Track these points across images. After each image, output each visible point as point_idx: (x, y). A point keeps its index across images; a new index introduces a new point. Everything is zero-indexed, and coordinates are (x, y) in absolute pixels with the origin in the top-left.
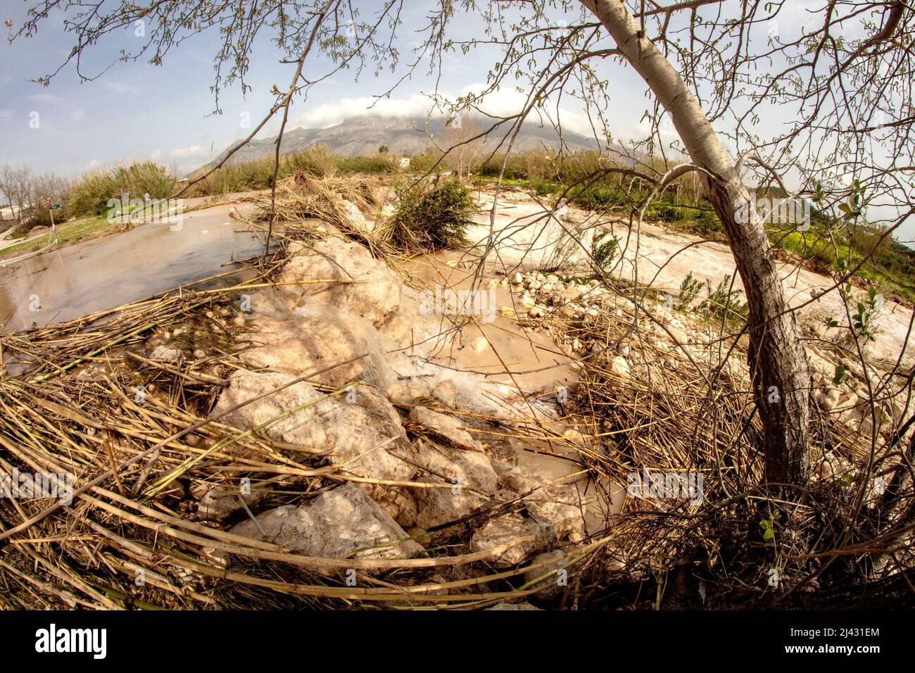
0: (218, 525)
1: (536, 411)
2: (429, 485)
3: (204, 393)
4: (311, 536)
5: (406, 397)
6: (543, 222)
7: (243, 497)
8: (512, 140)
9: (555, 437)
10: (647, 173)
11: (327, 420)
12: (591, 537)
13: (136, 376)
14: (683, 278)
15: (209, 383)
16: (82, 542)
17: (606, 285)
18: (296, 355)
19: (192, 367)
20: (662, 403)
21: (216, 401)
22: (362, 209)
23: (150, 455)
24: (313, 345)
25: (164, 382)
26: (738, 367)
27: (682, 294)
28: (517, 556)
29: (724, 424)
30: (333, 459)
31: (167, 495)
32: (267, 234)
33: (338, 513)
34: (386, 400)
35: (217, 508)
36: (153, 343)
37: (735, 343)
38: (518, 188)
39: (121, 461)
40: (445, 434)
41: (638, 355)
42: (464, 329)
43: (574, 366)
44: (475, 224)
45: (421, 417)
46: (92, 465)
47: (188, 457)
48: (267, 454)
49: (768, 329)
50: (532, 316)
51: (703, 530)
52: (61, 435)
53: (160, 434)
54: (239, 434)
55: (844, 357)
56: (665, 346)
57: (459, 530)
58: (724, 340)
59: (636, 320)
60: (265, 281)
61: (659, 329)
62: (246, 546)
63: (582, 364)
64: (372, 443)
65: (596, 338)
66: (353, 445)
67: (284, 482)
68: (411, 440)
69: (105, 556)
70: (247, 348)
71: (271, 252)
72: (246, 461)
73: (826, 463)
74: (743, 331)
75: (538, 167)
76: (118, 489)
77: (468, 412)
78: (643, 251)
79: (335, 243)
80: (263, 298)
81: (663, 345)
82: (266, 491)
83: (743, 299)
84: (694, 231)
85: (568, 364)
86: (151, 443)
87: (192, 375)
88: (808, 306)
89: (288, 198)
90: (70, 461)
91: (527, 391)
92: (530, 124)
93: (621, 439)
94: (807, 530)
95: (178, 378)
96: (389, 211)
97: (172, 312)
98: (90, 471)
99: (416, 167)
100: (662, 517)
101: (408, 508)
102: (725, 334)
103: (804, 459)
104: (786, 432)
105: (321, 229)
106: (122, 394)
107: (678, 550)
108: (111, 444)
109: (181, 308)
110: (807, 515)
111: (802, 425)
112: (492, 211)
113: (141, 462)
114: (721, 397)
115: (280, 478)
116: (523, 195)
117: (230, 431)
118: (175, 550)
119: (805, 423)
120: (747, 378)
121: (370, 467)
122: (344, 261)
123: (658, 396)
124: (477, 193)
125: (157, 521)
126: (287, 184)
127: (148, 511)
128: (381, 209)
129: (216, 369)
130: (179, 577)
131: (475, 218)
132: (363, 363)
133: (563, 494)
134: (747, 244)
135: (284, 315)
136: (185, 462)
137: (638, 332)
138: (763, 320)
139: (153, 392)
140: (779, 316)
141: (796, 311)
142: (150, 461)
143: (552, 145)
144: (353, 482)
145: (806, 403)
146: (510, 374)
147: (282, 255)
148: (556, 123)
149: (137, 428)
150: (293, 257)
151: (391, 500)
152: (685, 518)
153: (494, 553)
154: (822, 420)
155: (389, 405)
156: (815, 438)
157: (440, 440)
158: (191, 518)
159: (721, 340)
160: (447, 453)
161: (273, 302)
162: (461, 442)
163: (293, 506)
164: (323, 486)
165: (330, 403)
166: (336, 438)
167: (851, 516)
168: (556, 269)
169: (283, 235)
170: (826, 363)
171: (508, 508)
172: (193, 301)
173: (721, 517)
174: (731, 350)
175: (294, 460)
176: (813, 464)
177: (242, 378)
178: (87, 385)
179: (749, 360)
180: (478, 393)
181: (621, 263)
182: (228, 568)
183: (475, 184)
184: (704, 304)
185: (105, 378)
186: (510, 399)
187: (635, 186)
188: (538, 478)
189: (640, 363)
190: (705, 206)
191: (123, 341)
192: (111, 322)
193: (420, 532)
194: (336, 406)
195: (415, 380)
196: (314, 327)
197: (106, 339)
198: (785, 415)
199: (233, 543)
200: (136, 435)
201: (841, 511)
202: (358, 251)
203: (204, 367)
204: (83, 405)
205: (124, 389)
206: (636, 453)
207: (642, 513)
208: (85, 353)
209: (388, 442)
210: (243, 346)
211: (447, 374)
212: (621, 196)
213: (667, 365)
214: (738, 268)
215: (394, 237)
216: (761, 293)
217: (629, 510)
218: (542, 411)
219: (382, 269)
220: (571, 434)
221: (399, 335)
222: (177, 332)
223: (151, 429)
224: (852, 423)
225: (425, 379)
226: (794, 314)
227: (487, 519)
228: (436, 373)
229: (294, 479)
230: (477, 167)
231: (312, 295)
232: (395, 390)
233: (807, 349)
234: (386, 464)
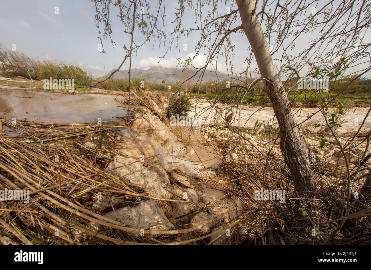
0: (99, 213)
1: (209, 174)
2: (176, 201)
3: (104, 162)
4: (134, 219)
5: (170, 169)
6: (210, 109)
7: (112, 202)
8: (202, 78)
9: (216, 183)
10: (244, 86)
11: (145, 176)
12: (232, 220)
13: (77, 151)
14: (255, 123)
15: (106, 158)
16: (31, 214)
17: (229, 129)
18: (137, 153)
19: (100, 152)
20: (250, 168)
21: (108, 165)
22: (158, 104)
23: (78, 182)
24: (142, 150)
25: (89, 155)
26: (277, 151)
27: (255, 128)
28: (206, 229)
29: (274, 172)
30: (146, 190)
31: (81, 198)
32: (128, 109)
33: (145, 211)
34: (164, 170)
35: (101, 206)
36: (85, 140)
37: (275, 142)
38: (203, 97)
39: (64, 182)
40: (182, 182)
41: (240, 152)
42: (188, 147)
43: (221, 158)
44: (191, 111)
45: (174, 176)
46: (49, 181)
47: (94, 184)
48: (124, 187)
49: (288, 134)
50: (207, 142)
51: (275, 214)
52: (36, 166)
53: (84, 174)
54: (114, 178)
55: (324, 137)
56: (249, 147)
57: (186, 218)
58: (270, 142)
59: (239, 140)
60: (127, 126)
61: (247, 142)
62: (108, 222)
63: (223, 157)
64: (159, 185)
65: (227, 148)
66: (153, 185)
67: (128, 198)
68: (171, 184)
69: (41, 221)
70: (121, 148)
71: (129, 116)
72: (116, 188)
73: (323, 180)
74: (278, 138)
75: (209, 88)
76: (59, 193)
77: (189, 175)
78: (242, 115)
79: (149, 115)
80: (127, 132)
81: (248, 147)
82: (121, 200)
83: (277, 126)
84: (259, 105)
85: (218, 157)
86: (79, 177)
87: (100, 155)
88: (305, 122)
89: (134, 97)
90: (38, 178)
91: (206, 167)
92: (208, 71)
93: (237, 182)
94: (323, 209)
95: (94, 155)
96: (166, 105)
97: (94, 130)
98: (47, 184)
99: (174, 89)
100: (257, 210)
101: (169, 210)
102: (270, 140)
103: (312, 180)
104: (301, 171)
105: (145, 110)
106: (70, 156)
107: (267, 224)
108: (61, 175)
109: (97, 130)
110: (321, 203)
111: (307, 167)
112: (195, 106)
113: (74, 184)
114: (271, 163)
115: (127, 196)
116: (204, 100)
117: (111, 177)
118: (78, 222)
119: (309, 166)
120: (281, 154)
121: (158, 194)
122: (152, 122)
123: (248, 165)
124: (191, 100)
125: (74, 208)
126: (133, 91)
127: (71, 204)
128: (163, 105)
129: (109, 154)
130: (75, 235)
131: (191, 109)
132: (157, 157)
133: (220, 204)
134: (279, 105)
135: (133, 139)
136: (92, 186)
137: (240, 144)
138: (285, 132)
139: (83, 158)
140: (292, 129)
141: (300, 125)
142: (77, 184)
143: (214, 79)
144: (152, 199)
145: (308, 158)
146: (201, 161)
147: (133, 117)
148: (216, 70)
149: (74, 170)
150: (136, 119)
151: (164, 206)
152: (266, 210)
153: (198, 228)
154: (317, 164)
155: (165, 172)
156: (315, 171)
157: (180, 185)
158: (89, 209)
159: (269, 142)
160: (182, 189)
161: (130, 133)
162: (187, 185)
163: (130, 207)
164: (141, 200)
165: (146, 170)
166: (148, 182)
167: (345, 200)
168: (214, 125)
169: (133, 110)
170: (315, 142)
171: (202, 209)
172: (102, 128)
173: (280, 208)
174: (273, 145)
175: (133, 190)
176: (316, 182)
177: (118, 158)
178: (54, 149)
179: (281, 147)
180: (192, 168)
181: (234, 121)
182: (98, 231)
183: (191, 96)
184: (262, 131)
185: (63, 149)
186: (201, 170)
187: (240, 91)
188: (211, 198)
189: (241, 155)
190: (264, 94)
191: (73, 137)
192: (68, 128)
193: (173, 219)
194: (148, 171)
195: (173, 164)
196: (143, 144)
197: (65, 134)
198: (299, 165)
199: (104, 221)
200: (74, 173)
201: (338, 199)
202: (156, 119)
203: (105, 152)
204: (50, 157)
205: (71, 155)
206: (243, 186)
207: (249, 209)
208: (54, 137)
209: (164, 185)
210: (119, 147)
211: (183, 162)
212: (235, 96)
213: (251, 154)
214: (276, 115)
215: (167, 115)
216: (284, 122)
217: (244, 209)
218: (211, 173)
219: (164, 126)
220: (221, 181)
221: (168, 149)
222: (95, 138)
223: (81, 172)
224: (333, 162)
225: (176, 163)
226: (299, 126)
227: (195, 214)
228: (179, 162)
229: (132, 197)
230: (191, 90)
231: (143, 133)
232: (167, 167)
233: (305, 138)
234: (163, 193)
